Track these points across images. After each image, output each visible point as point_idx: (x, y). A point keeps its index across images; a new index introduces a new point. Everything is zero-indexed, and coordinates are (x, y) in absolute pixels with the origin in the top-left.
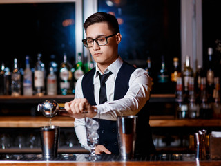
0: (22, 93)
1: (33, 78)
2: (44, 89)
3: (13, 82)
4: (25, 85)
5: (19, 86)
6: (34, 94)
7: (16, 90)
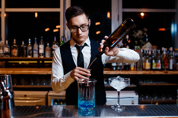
0: (33, 56)
1: (39, 48)
2: (44, 54)
3: (28, 51)
4: (34, 52)
5: (31, 52)
6: (39, 57)
7: (30, 55)
